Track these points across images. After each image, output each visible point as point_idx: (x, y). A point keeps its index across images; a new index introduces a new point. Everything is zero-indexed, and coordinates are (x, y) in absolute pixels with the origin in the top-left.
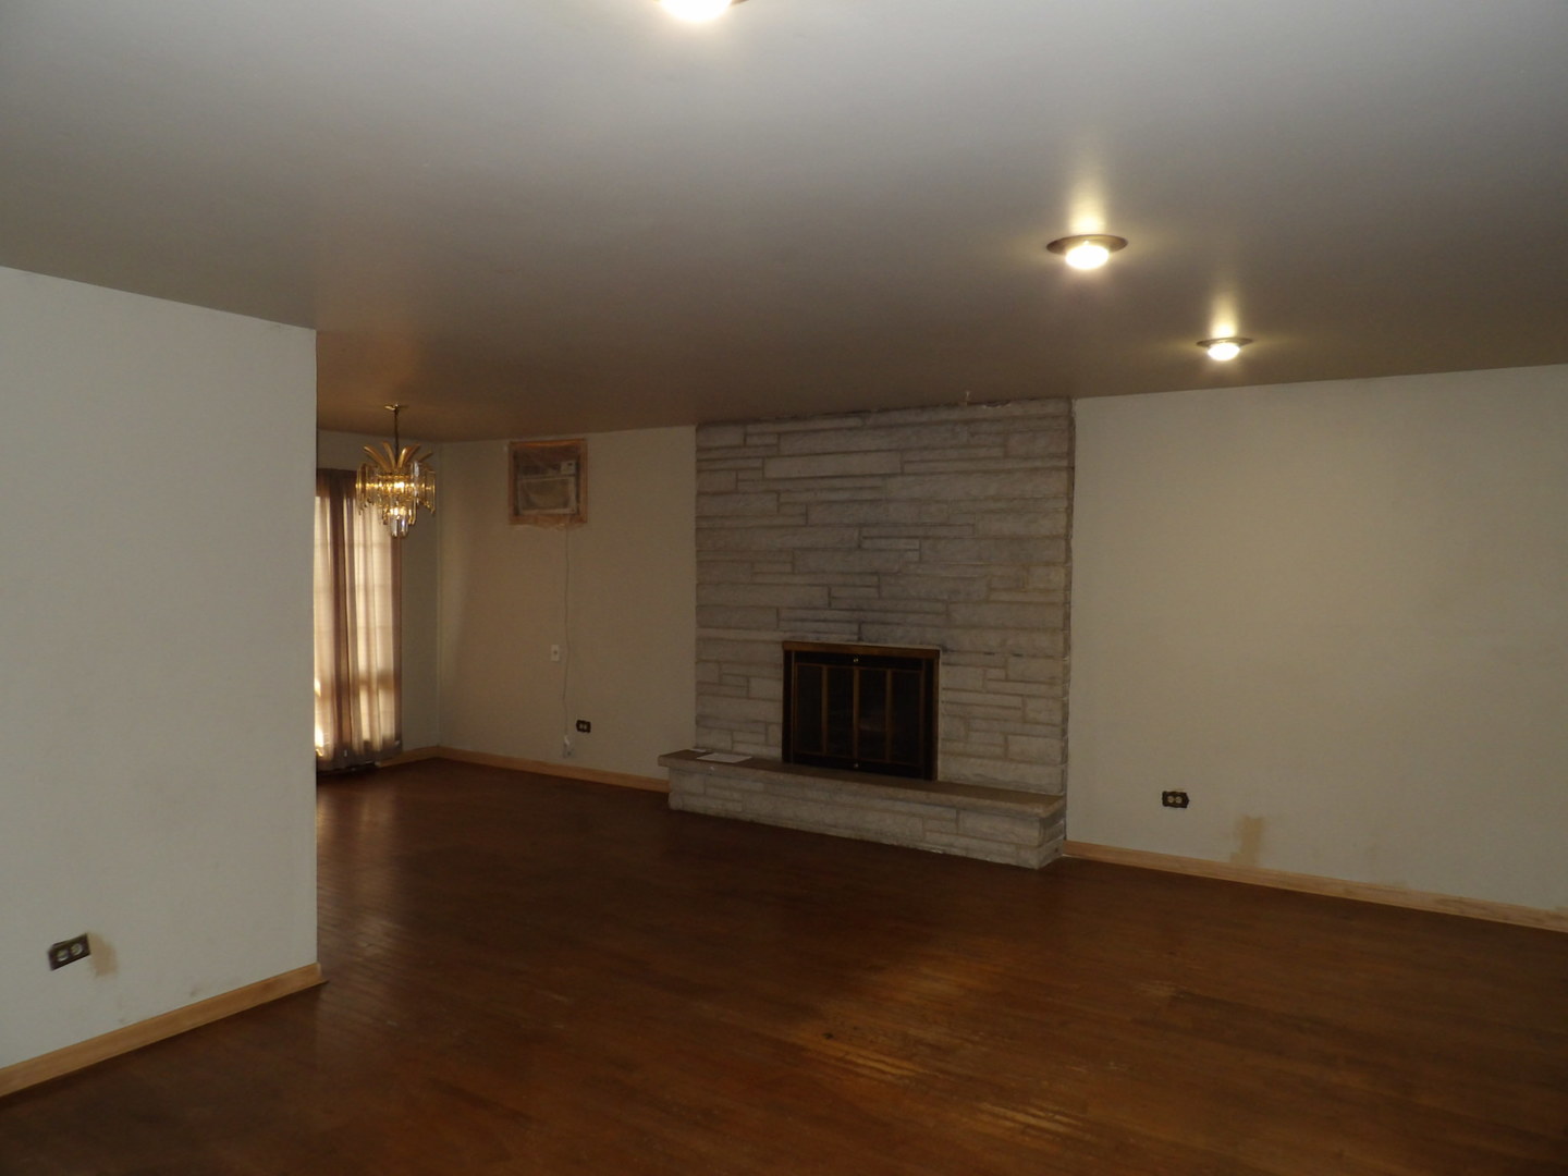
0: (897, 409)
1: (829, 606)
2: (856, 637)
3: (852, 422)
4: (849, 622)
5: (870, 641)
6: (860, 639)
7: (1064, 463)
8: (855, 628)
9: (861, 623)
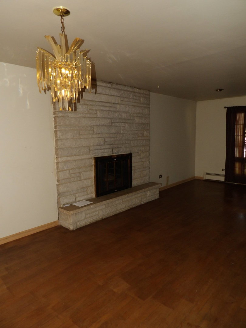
0: (120, 85)
1: (105, 144)
2: (112, 153)
3: (109, 85)
4: (110, 148)
5: (115, 153)
6: (113, 153)
7: (148, 106)
8: (111, 150)
9: (113, 148)
